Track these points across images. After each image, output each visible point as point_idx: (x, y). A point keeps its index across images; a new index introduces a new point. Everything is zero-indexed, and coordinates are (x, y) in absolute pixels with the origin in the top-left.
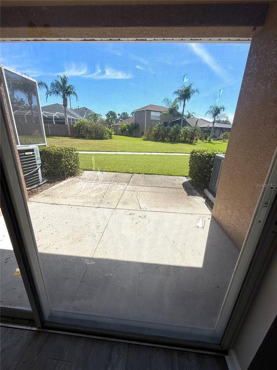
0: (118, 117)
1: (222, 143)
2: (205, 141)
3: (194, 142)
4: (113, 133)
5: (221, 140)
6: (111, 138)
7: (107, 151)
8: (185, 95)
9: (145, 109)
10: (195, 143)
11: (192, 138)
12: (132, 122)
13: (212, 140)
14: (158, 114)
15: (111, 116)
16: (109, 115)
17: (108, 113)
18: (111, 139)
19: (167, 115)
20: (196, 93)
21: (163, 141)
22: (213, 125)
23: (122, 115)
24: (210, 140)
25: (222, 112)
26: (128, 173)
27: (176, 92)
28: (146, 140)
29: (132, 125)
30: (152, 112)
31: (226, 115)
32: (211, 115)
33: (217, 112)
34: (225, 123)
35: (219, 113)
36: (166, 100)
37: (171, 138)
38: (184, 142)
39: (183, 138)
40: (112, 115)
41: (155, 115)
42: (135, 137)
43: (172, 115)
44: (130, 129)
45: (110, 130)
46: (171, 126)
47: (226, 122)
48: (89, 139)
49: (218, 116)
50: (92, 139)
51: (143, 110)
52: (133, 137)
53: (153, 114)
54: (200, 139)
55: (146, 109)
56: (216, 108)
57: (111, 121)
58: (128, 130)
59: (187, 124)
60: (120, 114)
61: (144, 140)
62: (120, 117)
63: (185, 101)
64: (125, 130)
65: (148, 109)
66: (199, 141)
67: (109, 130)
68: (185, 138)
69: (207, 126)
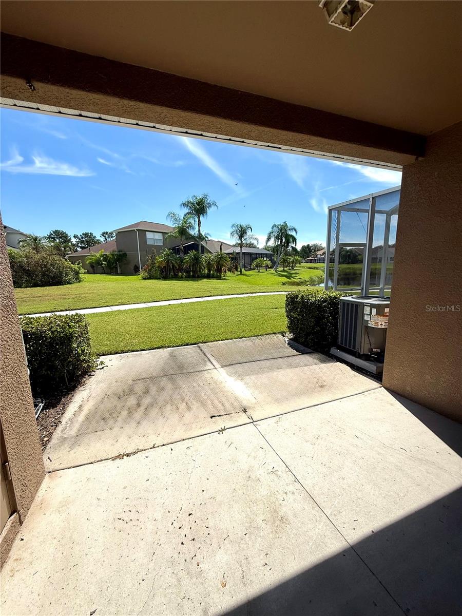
0: (74, 241)
1: (257, 274)
2: (236, 273)
3: (222, 276)
4: (82, 270)
5: (254, 269)
6: (78, 280)
7: (92, 306)
8: (199, 208)
9: (135, 229)
10: (224, 276)
11: (219, 270)
12: (112, 249)
13: (243, 270)
14: (159, 236)
15: (57, 240)
16: (54, 238)
17: (51, 234)
18: (79, 282)
19: (176, 237)
20: (213, 208)
21: (176, 277)
22: (241, 250)
23: (82, 238)
24: (241, 271)
25: (249, 233)
26: (187, 345)
27: (185, 205)
28: (148, 279)
29: (113, 255)
30: (147, 232)
31: (255, 237)
32: (236, 236)
33: (242, 232)
34: (249, 247)
35: (246, 233)
36: (172, 215)
37: (188, 272)
38: (209, 277)
39: (206, 271)
40: (61, 237)
41: (153, 238)
42: (122, 274)
43: (184, 237)
44: (109, 262)
45: (75, 267)
46: (184, 255)
47: (250, 245)
48: (31, 287)
49: (245, 237)
50: (35, 285)
51: (133, 229)
52: (117, 274)
53: (149, 235)
54: (230, 270)
55: (137, 228)
56: (241, 227)
57: (65, 249)
58: (106, 263)
59: (205, 249)
60: (79, 236)
61: (145, 279)
62: (78, 240)
63: (199, 218)
64: (98, 262)
65: (139, 228)
66: (228, 274)
67: (72, 265)
68: (209, 271)
69: (232, 252)
